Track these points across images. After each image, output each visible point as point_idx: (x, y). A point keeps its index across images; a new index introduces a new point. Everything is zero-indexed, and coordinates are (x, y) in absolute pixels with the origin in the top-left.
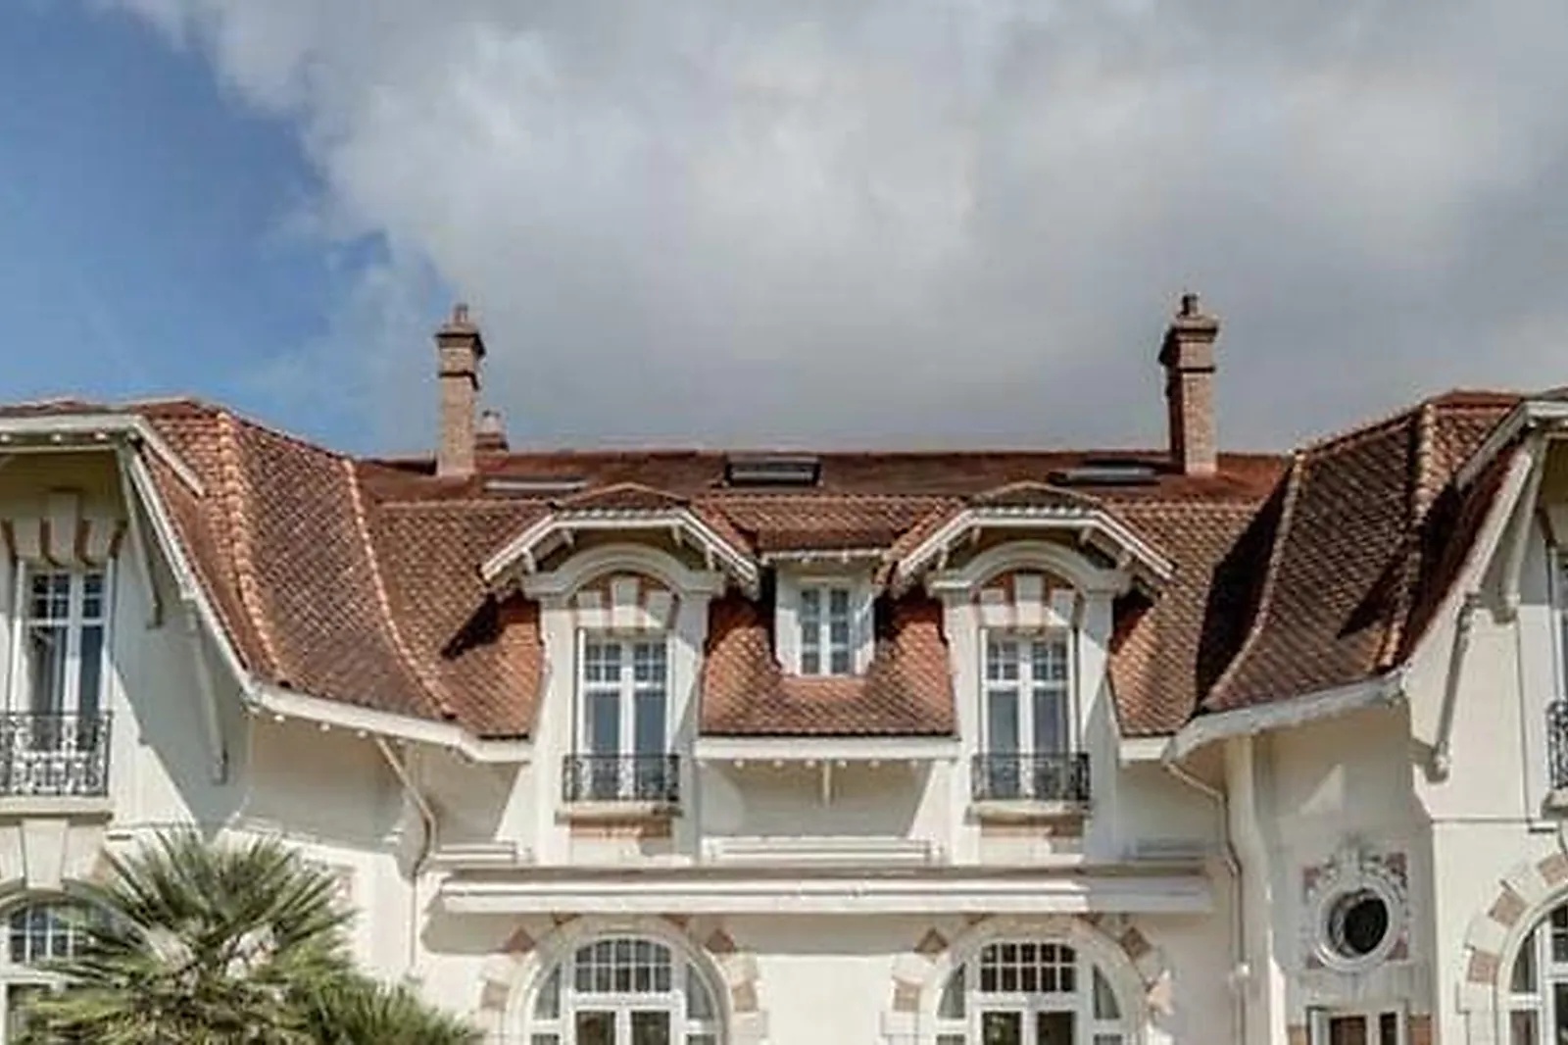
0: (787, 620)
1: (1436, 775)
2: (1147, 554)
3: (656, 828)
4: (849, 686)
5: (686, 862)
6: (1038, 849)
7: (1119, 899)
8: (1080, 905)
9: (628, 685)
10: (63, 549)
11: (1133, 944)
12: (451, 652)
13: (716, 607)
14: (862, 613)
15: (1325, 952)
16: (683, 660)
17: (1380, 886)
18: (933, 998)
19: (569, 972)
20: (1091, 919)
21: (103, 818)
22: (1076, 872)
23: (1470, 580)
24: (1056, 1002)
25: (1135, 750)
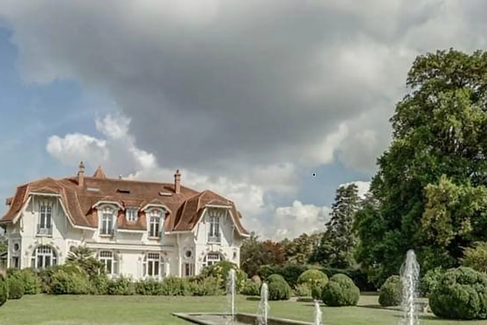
0: (127, 214)
1: (196, 239)
2: (169, 210)
3: (111, 238)
4: (134, 222)
5: (114, 242)
6: (156, 243)
7: (165, 249)
8: (160, 249)
9: (107, 220)
10: (46, 205)
11: (166, 254)
12: (86, 215)
13: (119, 212)
14: (136, 214)
15: (185, 256)
16: (115, 218)
17: (191, 250)
18: (143, 259)
19: (99, 254)
20: (161, 251)
21: (51, 237)
22: (159, 246)
23: (200, 219)
24: (157, 260)
25: (166, 233)
